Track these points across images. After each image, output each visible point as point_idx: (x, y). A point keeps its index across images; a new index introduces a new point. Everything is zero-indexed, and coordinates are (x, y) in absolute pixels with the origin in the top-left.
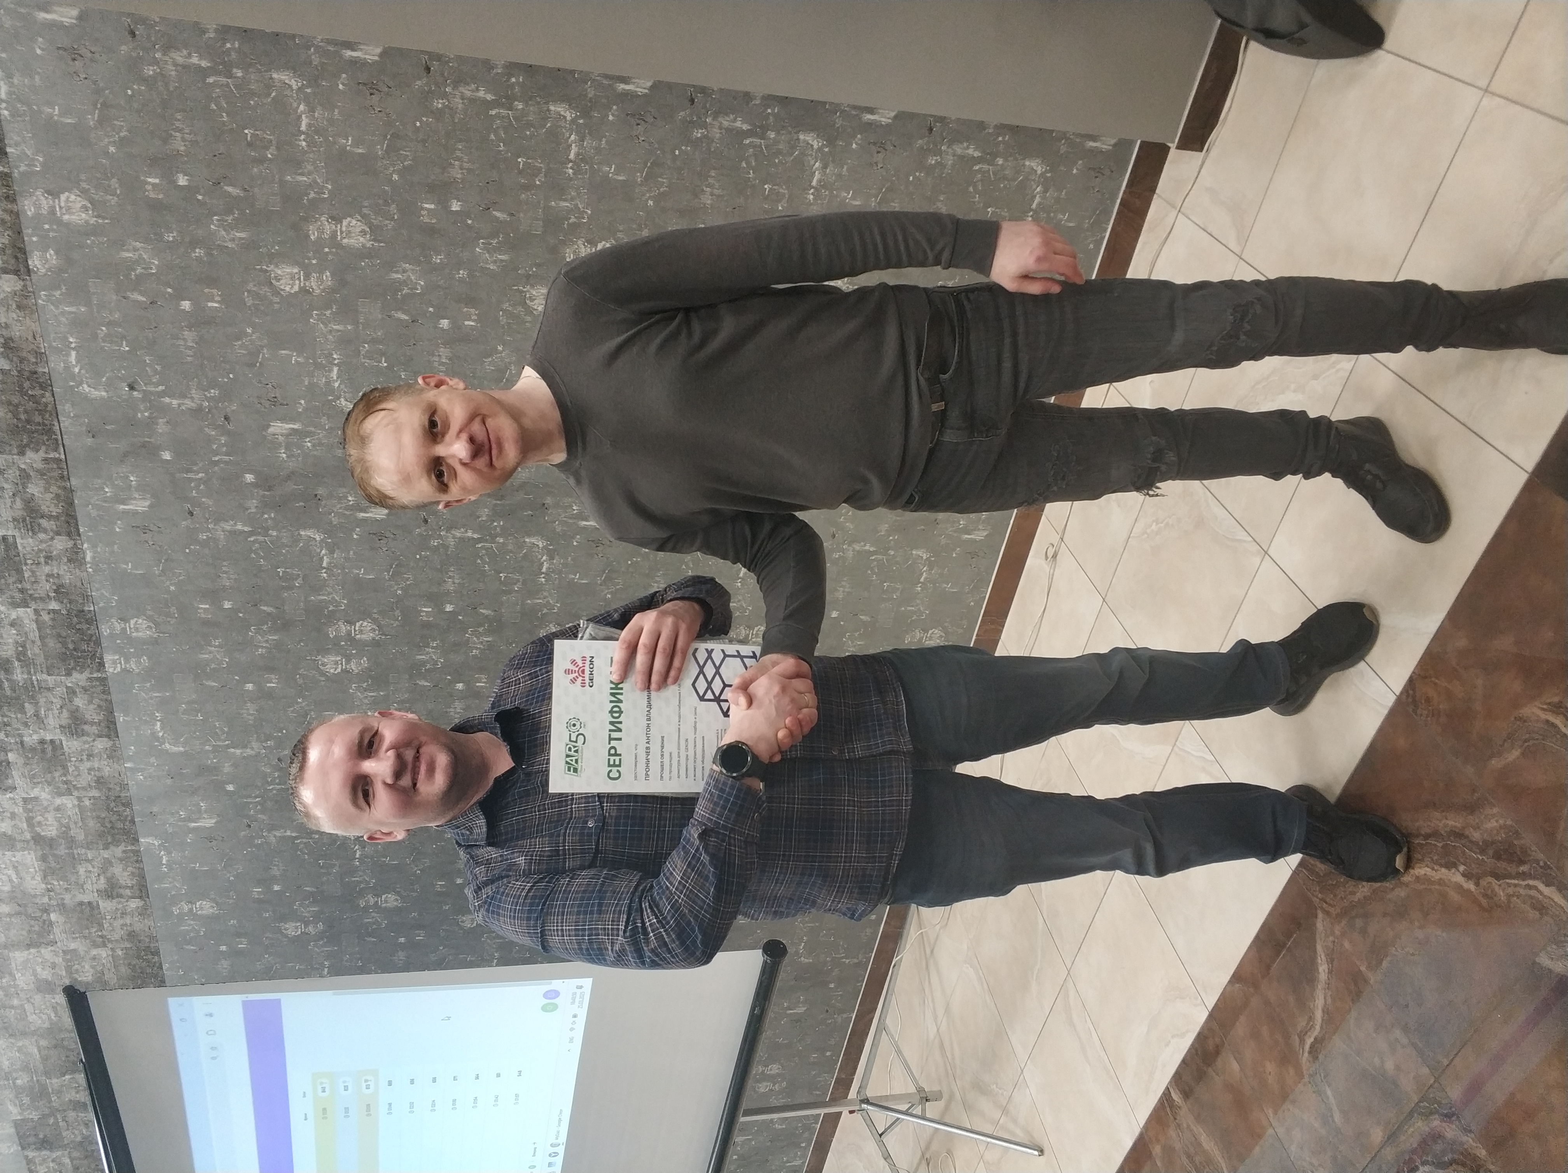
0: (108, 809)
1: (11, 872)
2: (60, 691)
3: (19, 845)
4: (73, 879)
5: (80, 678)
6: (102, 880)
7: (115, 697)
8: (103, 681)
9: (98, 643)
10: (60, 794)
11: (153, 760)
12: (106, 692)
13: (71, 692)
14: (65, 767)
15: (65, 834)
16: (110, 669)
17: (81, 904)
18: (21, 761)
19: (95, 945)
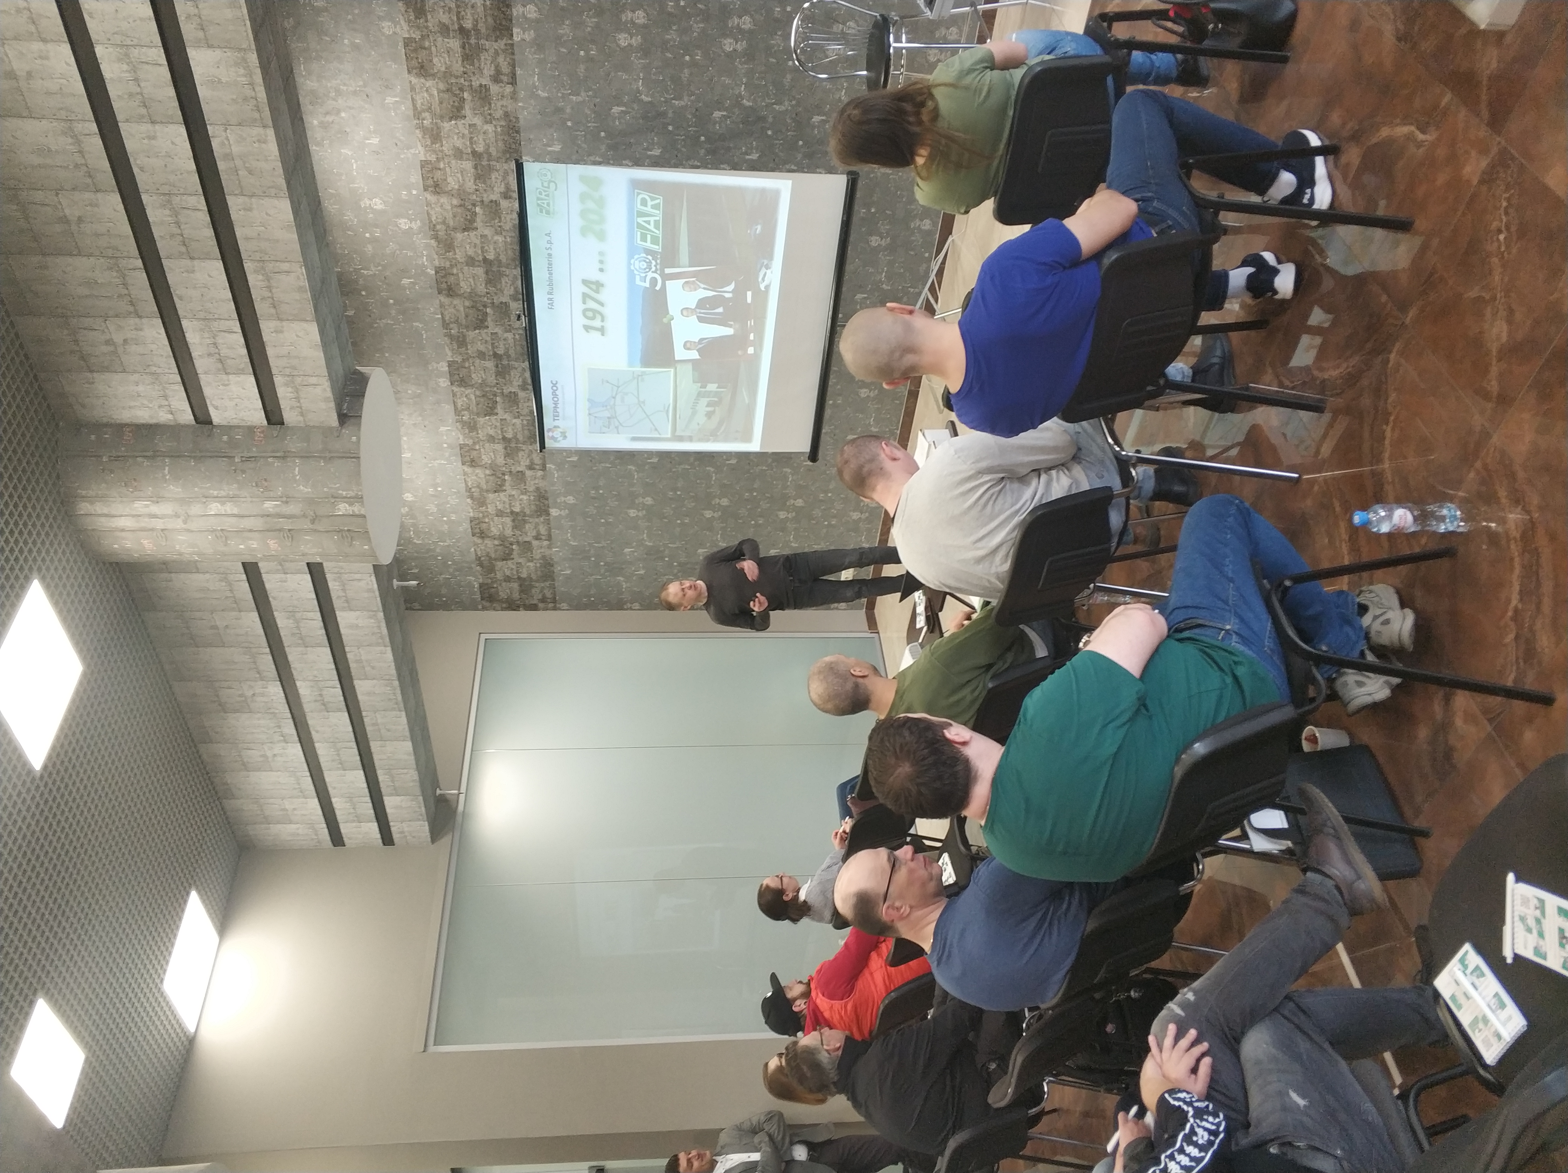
0: (509, 135)
1: (459, 175)
2: (492, 51)
3: (465, 156)
4: (488, 182)
5: (502, 44)
6: (503, 186)
7: (516, 57)
8: (512, 45)
9: (511, 20)
10: (487, 122)
11: (532, 101)
12: (513, 54)
13: (497, 53)
14: (490, 104)
15: (487, 151)
16: (515, 38)
17: (491, 201)
18: (470, 98)
19: (497, 233)
